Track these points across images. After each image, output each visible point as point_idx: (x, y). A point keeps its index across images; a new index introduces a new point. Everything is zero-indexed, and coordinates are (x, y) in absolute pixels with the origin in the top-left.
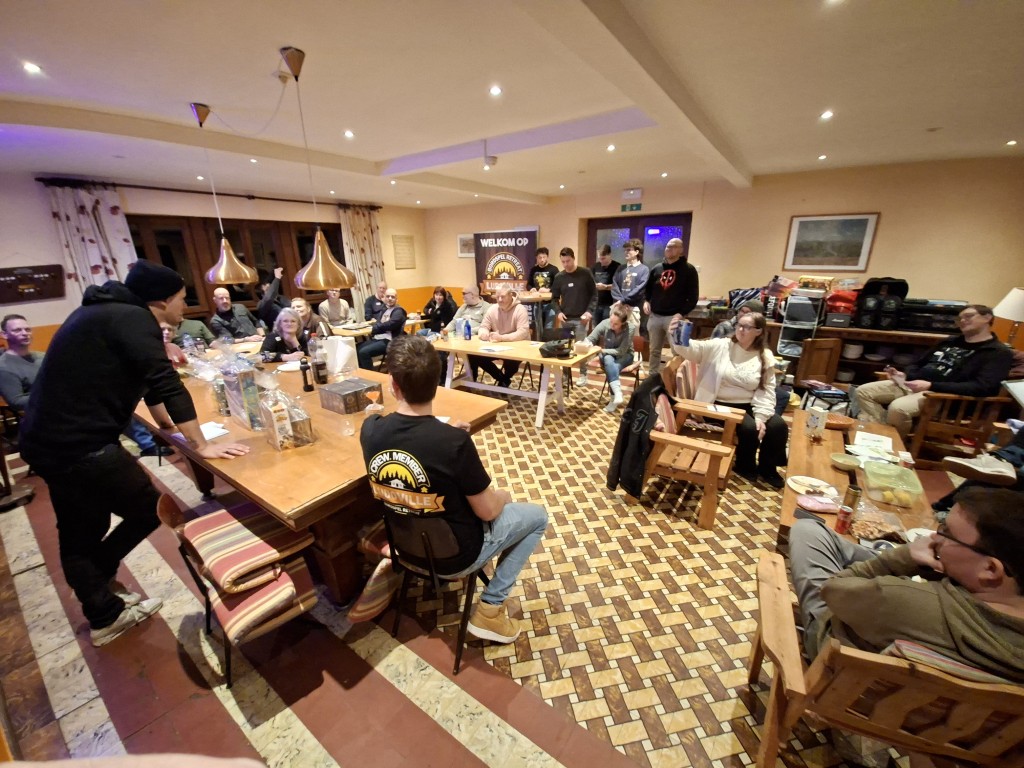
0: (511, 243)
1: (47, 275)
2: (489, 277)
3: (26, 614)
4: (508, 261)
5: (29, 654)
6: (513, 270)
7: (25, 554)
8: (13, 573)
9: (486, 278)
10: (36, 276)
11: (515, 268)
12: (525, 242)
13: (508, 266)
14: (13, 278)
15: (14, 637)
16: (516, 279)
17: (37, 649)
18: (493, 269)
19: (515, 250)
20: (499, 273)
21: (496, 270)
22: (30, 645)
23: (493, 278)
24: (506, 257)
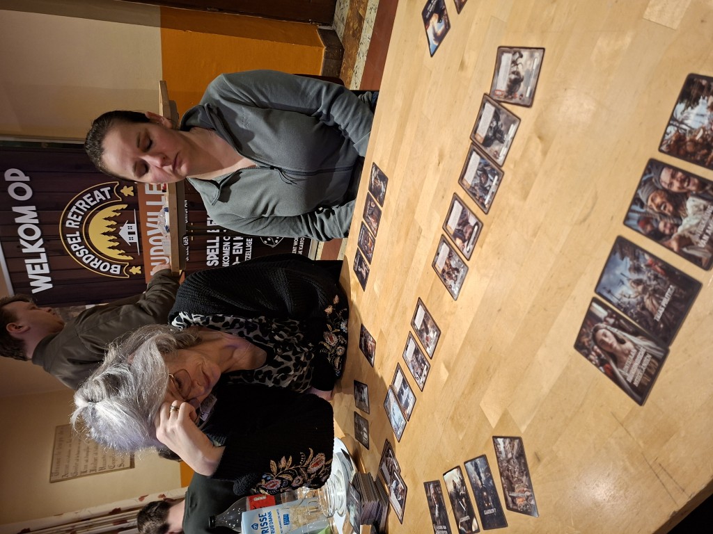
0: (27, 216)
2: (135, 270)
6: (109, 212)
9: (140, 277)
12: (16, 177)
16: (133, 204)
18: (112, 261)
20: (122, 245)
23: (139, 261)
24: (73, 231)
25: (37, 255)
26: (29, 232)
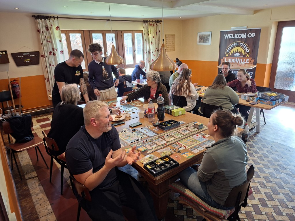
0: (244, 36)
1: (34, 56)
2: (227, 55)
3: (33, 197)
4: (241, 47)
5: (36, 216)
6: (243, 51)
7: (30, 171)
8: (26, 179)
9: (225, 56)
10: (30, 56)
11: (245, 50)
12: (253, 35)
13: (240, 49)
14: (23, 56)
15: (30, 207)
16: (244, 56)
17: (39, 214)
18: (230, 51)
19: (246, 40)
20: (234, 53)
21: (232, 51)
22: (36, 211)
23: (229, 56)
24: (239, 44)
25: (234, 36)
26: (240, 36)
